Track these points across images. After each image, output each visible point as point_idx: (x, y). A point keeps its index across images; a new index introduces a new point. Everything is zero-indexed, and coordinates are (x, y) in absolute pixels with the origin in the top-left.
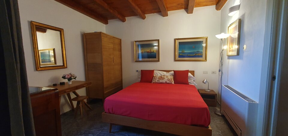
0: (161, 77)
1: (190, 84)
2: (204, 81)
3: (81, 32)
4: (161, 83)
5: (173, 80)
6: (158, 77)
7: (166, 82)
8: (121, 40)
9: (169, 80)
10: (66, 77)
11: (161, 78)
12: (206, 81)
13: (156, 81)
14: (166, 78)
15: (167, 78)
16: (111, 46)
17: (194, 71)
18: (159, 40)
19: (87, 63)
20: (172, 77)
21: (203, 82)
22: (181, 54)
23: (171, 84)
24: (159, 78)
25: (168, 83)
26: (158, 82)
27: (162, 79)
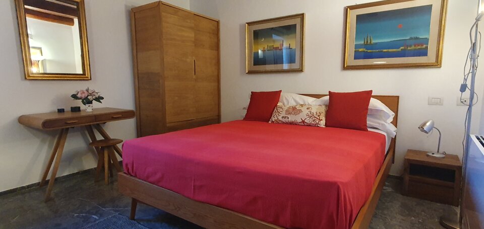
0: (294, 108)
1: (369, 129)
2: (425, 124)
3: (126, 6)
4: (292, 123)
5: (323, 118)
6: (286, 108)
7: (303, 122)
8: (218, 22)
9: (311, 116)
10: (79, 95)
11: (294, 110)
12: (432, 127)
13: (280, 118)
14: (305, 112)
15: (307, 112)
16: (191, 35)
17: (398, 97)
18: (303, 15)
19: (138, 73)
20: (323, 110)
21: (421, 128)
22: (360, 50)
23: (316, 126)
24: (287, 111)
25: (309, 125)
26: (284, 120)
27: (295, 114)
